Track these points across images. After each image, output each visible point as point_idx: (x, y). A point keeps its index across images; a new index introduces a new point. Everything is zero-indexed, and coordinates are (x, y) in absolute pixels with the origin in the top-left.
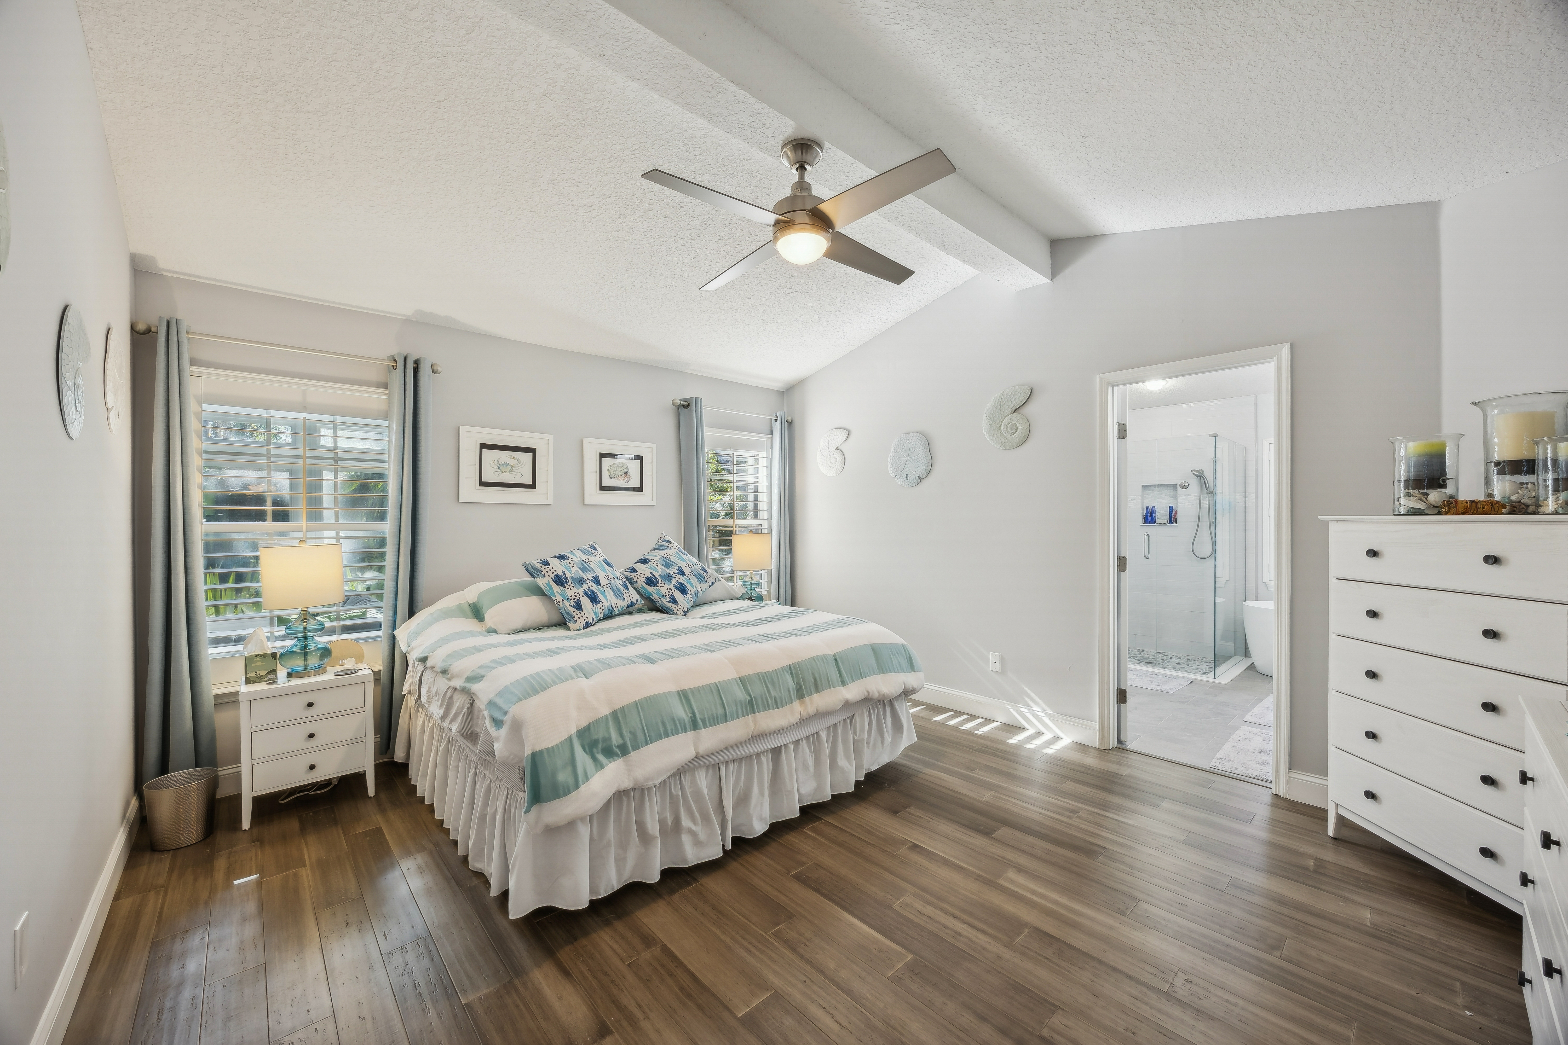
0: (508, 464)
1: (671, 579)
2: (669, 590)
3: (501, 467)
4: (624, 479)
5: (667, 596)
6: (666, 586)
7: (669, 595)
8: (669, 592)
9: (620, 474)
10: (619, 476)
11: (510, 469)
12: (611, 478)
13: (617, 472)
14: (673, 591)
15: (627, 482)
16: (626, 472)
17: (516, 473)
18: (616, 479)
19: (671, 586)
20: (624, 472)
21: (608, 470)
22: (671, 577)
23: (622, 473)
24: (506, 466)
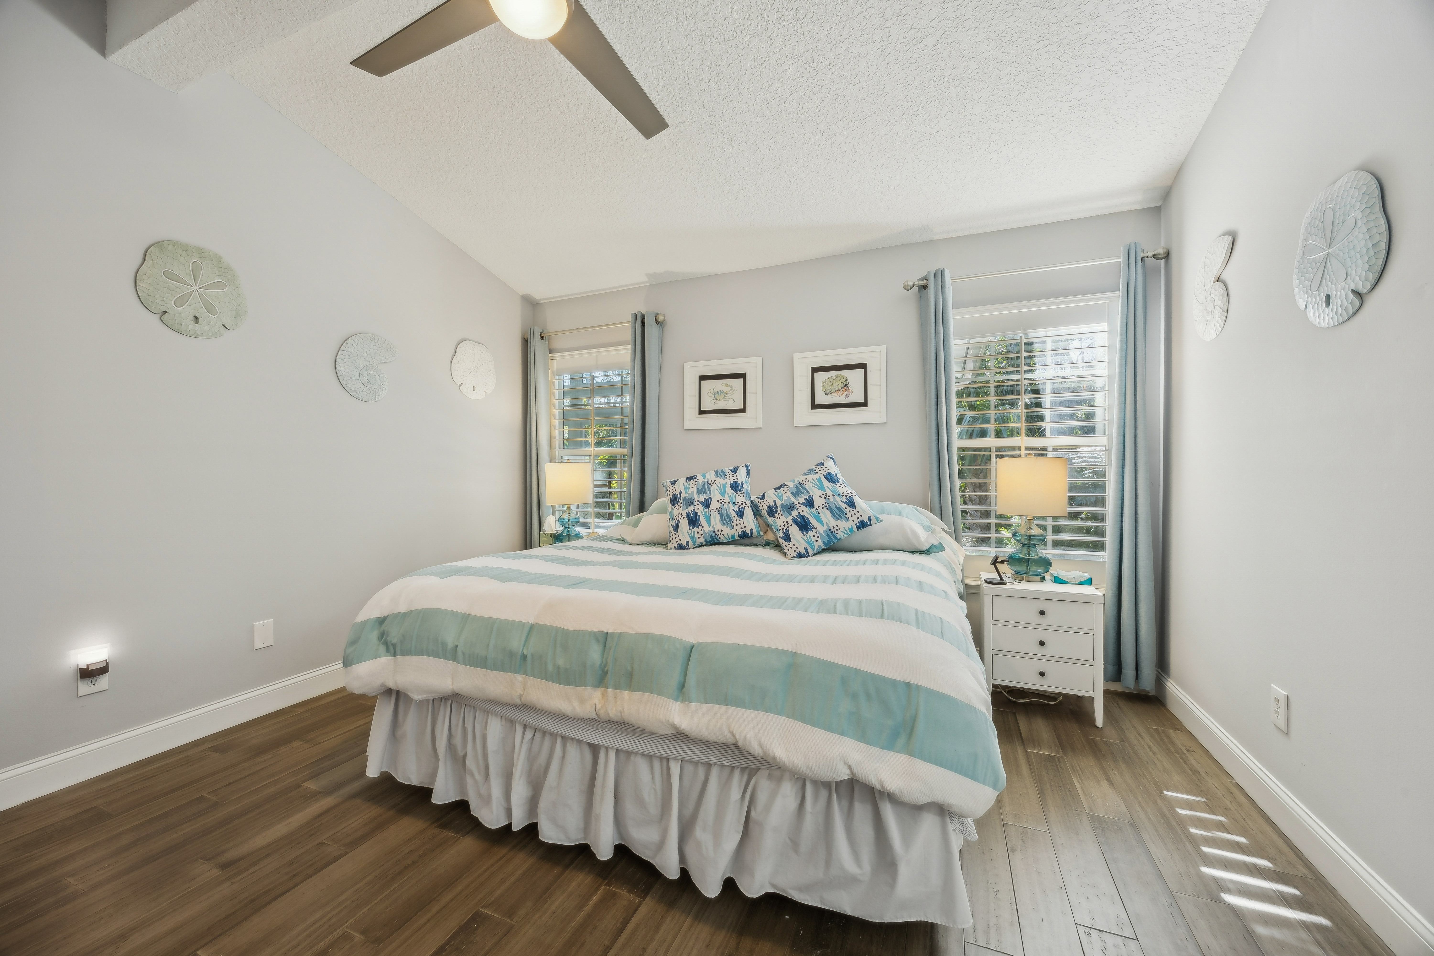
0: (722, 392)
1: (792, 510)
2: (785, 523)
3: (716, 396)
4: (842, 394)
5: (781, 531)
6: (783, 518)
7: (783, 529)
8: (784, 526)
9: (837, 389)
10: (836, 391)
11: (723, 396)
12: (826, 394)
13: (833, 387)
14: (789, 525)
15: (847, 396)
16: (846, 386)
17: (729, 399)
18: (832, 394)
19: (790, 520)
20: (843, 385)
21: (823, 385)
22: (793, 507)
23: (840, 387)
24: (720, 394)
